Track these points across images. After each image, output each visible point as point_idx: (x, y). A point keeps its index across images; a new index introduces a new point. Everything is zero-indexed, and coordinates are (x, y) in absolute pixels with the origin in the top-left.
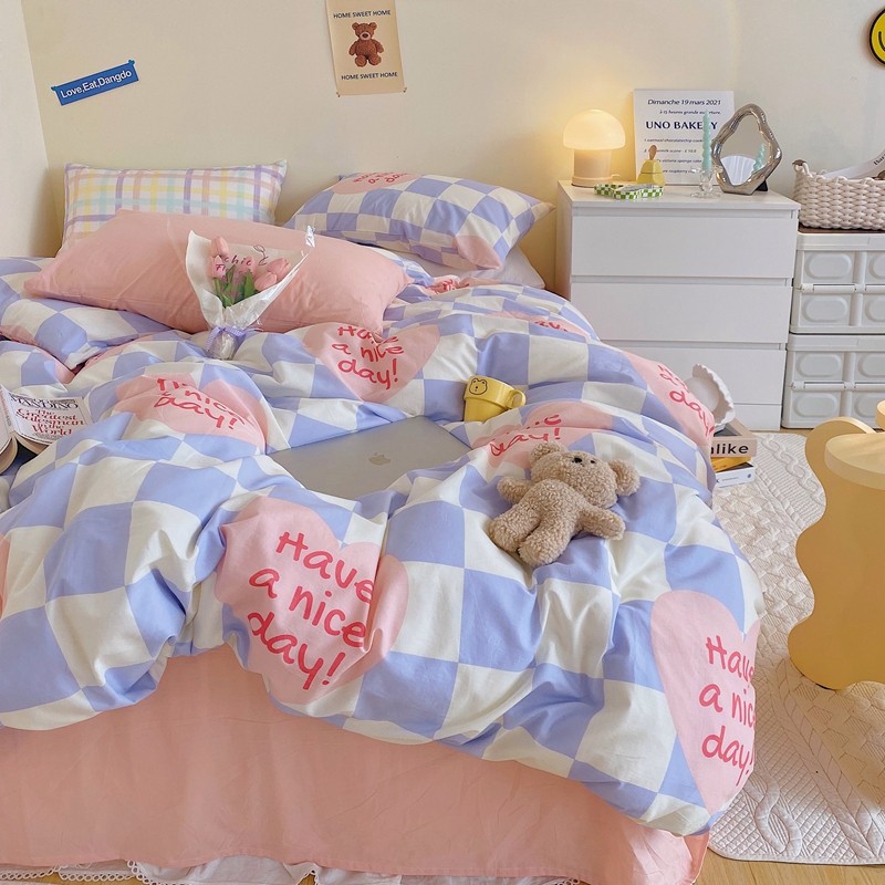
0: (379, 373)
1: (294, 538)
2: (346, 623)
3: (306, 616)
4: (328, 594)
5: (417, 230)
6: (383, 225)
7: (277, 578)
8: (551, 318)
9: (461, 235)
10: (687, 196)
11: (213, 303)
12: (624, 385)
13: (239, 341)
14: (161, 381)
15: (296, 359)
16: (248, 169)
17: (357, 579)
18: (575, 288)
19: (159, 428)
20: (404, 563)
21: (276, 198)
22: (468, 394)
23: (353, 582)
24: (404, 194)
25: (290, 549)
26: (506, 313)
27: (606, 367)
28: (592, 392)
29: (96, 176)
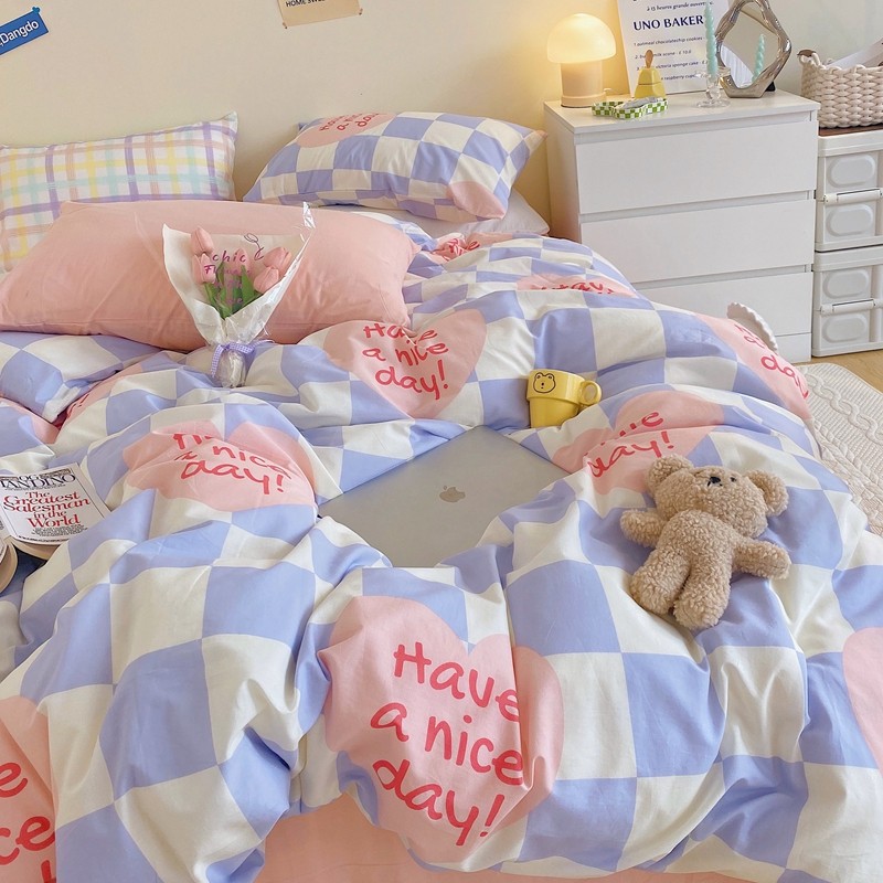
0: (422, 379)
1: (411, 651)
2: (495, 754)
3: (448, 755)
4: (467, 719)
5: (404, 182)
6: (364, 179)
7: (404, 713)
8: (589, 277)
9: (455, 182)
10: (693, 106)
11: (208, 315)
12: (711, 358)
13: (248, 360)
14: (178, 437)
15: (327, 377)
16: (196, 128)
17: (496, 692)
18: (586, 229)
19: (197, 510)
20: (548, 658)
21: (231, 160)
22: (531, 393)
23: (493, 697)
24: (382, 140)
25: (410, 668)
26: (537, 276)
27: (686, 337)
28: (674, 371)
29: (21, 157)
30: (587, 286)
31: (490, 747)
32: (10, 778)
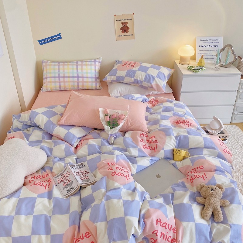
0: (152, 147)
1: (159, 220)
2: (171, 239)
3: (164, 239)
4: (167, 233)
5: (141, 82)
6: (132, 80)
7: (158, 232)
8: (186, 118)
9: (153, 84)
11: (108, 128)
12: (213, 150)
14: (108, 164)
15: (133, 147)
16: (93, 61)
17: (172, 228)
19: (117, 185)
20: (182, 222)
21: (99, 68)
22: (175, 153)
23: (172, 229)
24: (138, 72)
25: (159, 223)
27: (208, 145)
28: (205, 152)
29: (52, 65)
30: (185, 121)
31: (171, 237)
32: (88, 235)
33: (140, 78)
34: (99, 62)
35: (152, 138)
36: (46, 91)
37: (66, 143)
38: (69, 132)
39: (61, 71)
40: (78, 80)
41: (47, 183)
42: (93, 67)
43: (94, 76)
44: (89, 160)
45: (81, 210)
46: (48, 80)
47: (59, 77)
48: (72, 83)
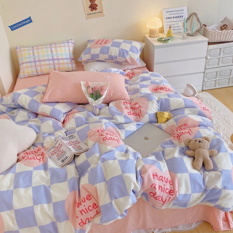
1: (155, 174)
3: (162, 191)
4: (164, 185)
5: (116, 57)
6: (107, 56)
7: (156, 185)
8: (163, 85)
9: (128, 58)
11: (91, 100)
12: (194, 109)
14: (98, 131)
15: (119, 114)
16: (66, 43)
17: (168, 180)
20: (176, 174)
21: (73, 49)
22: (158, 116)
23: (168, 181)
24: (111, 48)
25: (155, 177)
26: (152, 85)
27: (189, 104)
28: (187, 111)
29: (26, 50)
30: (163, 88)
31: (168, 189)
32: (89, 197)
33: (114, 54)
34: (72, 43)
35: (135, 104)
36: (24, 77)
37: (53, 119)
38: (54, 109)
39: (36, 55)
40: (54, 62)
41: (41, 157)
42: (67, 49)
43: (69, 57)
44: (78, 132)
45: (78, 177)
46: (25, 65)
47: (35, 61)
48: (48, 66)
